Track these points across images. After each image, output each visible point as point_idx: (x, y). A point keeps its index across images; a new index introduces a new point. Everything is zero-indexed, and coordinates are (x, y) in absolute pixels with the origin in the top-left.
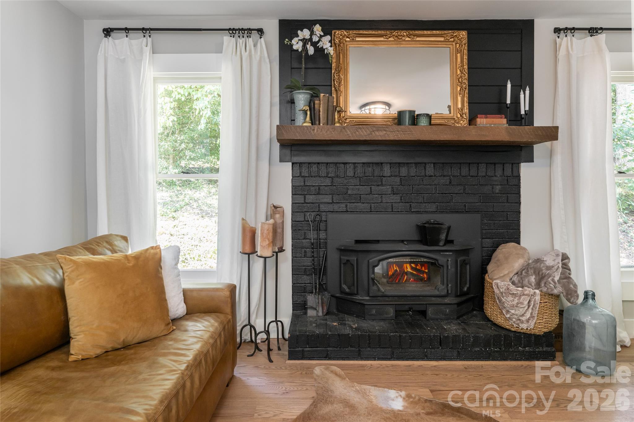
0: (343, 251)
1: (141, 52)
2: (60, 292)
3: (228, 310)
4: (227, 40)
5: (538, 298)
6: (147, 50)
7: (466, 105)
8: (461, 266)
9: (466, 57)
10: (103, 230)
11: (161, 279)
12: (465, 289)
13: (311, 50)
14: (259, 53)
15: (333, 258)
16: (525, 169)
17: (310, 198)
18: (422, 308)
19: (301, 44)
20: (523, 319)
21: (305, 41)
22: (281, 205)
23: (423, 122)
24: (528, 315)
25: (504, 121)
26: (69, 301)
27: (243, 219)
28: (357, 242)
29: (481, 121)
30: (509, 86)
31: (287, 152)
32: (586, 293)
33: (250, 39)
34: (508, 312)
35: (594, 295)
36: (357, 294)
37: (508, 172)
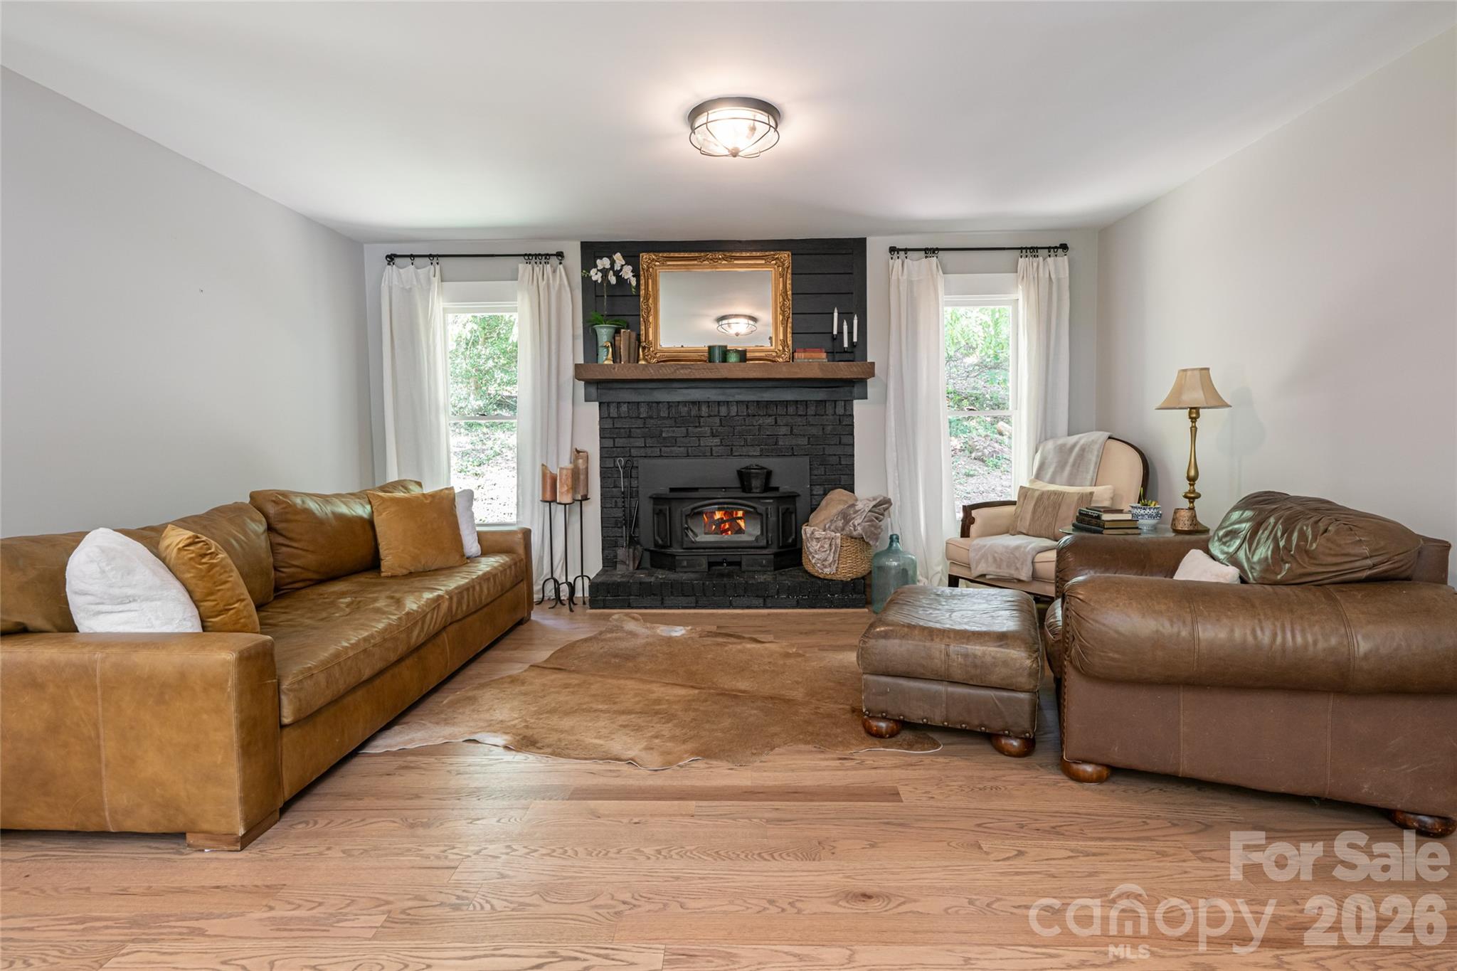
0: (657, 499)
1: (429, 281)
2: (370, 523)
3: (521, 551)
4: (523, 268)
5: (839, 541)
6: (436, 281)
7: (789, 335)
8: (783, 514)
9: (789, 282)
10: (393, 476)
11: (455, 516)
12: (790, 540)
13: (613, 280)
14: (558, 282)
15: (646, 509)
16: (858, 406)
17: (620, 442)
18: (737, 559)
19: (600, 274)
20: (826, 563)
21: (604, 272)
22: (585, 449)
23: (733, 358)
24: (831, 559)
25: (824, 355)
26: (378, 529)
27: (543, 465)
28: (672, 490)
29: (800, 356)
30: (836, 314)
31: (593, 390)
32: (891, 537)
33: (549, 266)
34: (813, 557)
35: (898, 538)
36: (671, 546)
37: (840, 410)
